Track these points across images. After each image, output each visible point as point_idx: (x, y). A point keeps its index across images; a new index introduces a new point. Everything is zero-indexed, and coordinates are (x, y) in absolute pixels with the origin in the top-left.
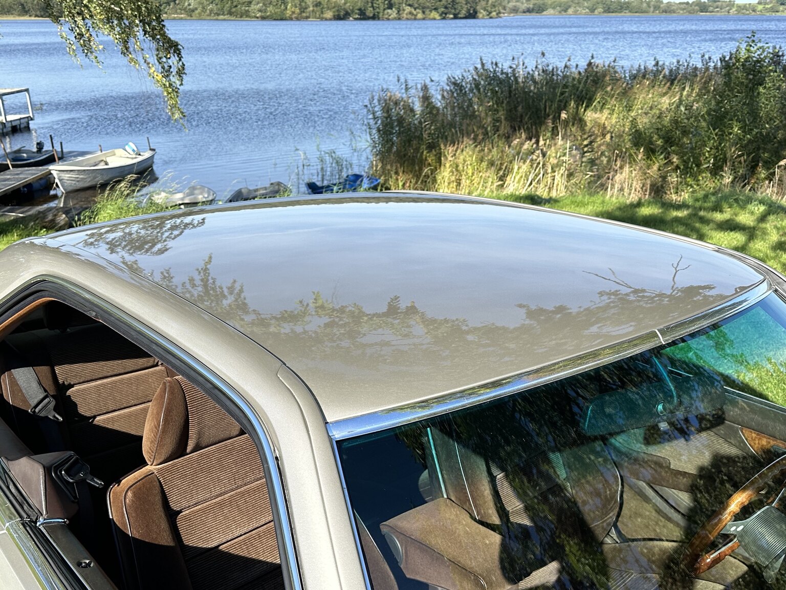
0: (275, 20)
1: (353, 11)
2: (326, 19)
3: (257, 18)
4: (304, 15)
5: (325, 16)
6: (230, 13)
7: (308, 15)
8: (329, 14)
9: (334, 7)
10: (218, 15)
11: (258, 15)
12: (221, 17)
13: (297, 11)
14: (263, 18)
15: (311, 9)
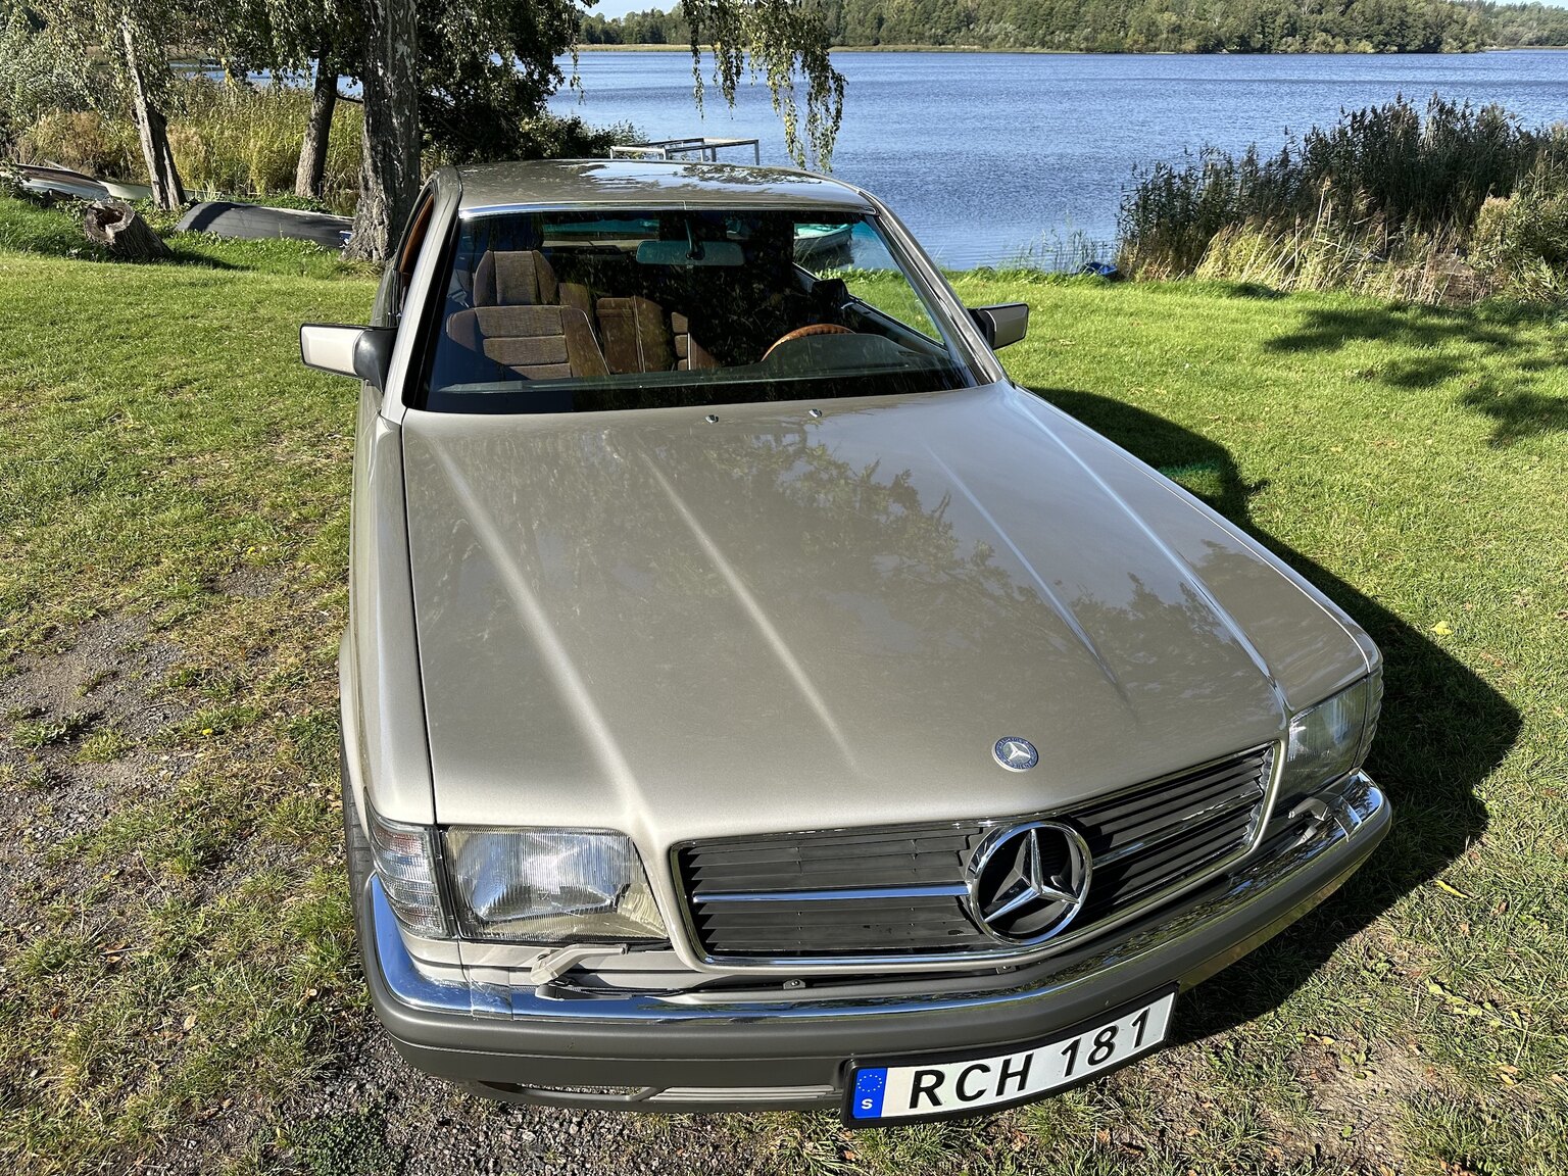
0: (1106, 53)
1: (1229, 40)
2: (1185, 53)
3: (1081, 50)
4: (1152, 45)
5: (1183, 47)
6: (1043, 44)
7: (1157, 45)
8: (1191, 45)
9: (1200, 34)
10: (1025, 45)
11: (1082, 46)
12: (1029, 49)
13: (1143, 39)
14: (1089, 51)
15: (1165, 36)
